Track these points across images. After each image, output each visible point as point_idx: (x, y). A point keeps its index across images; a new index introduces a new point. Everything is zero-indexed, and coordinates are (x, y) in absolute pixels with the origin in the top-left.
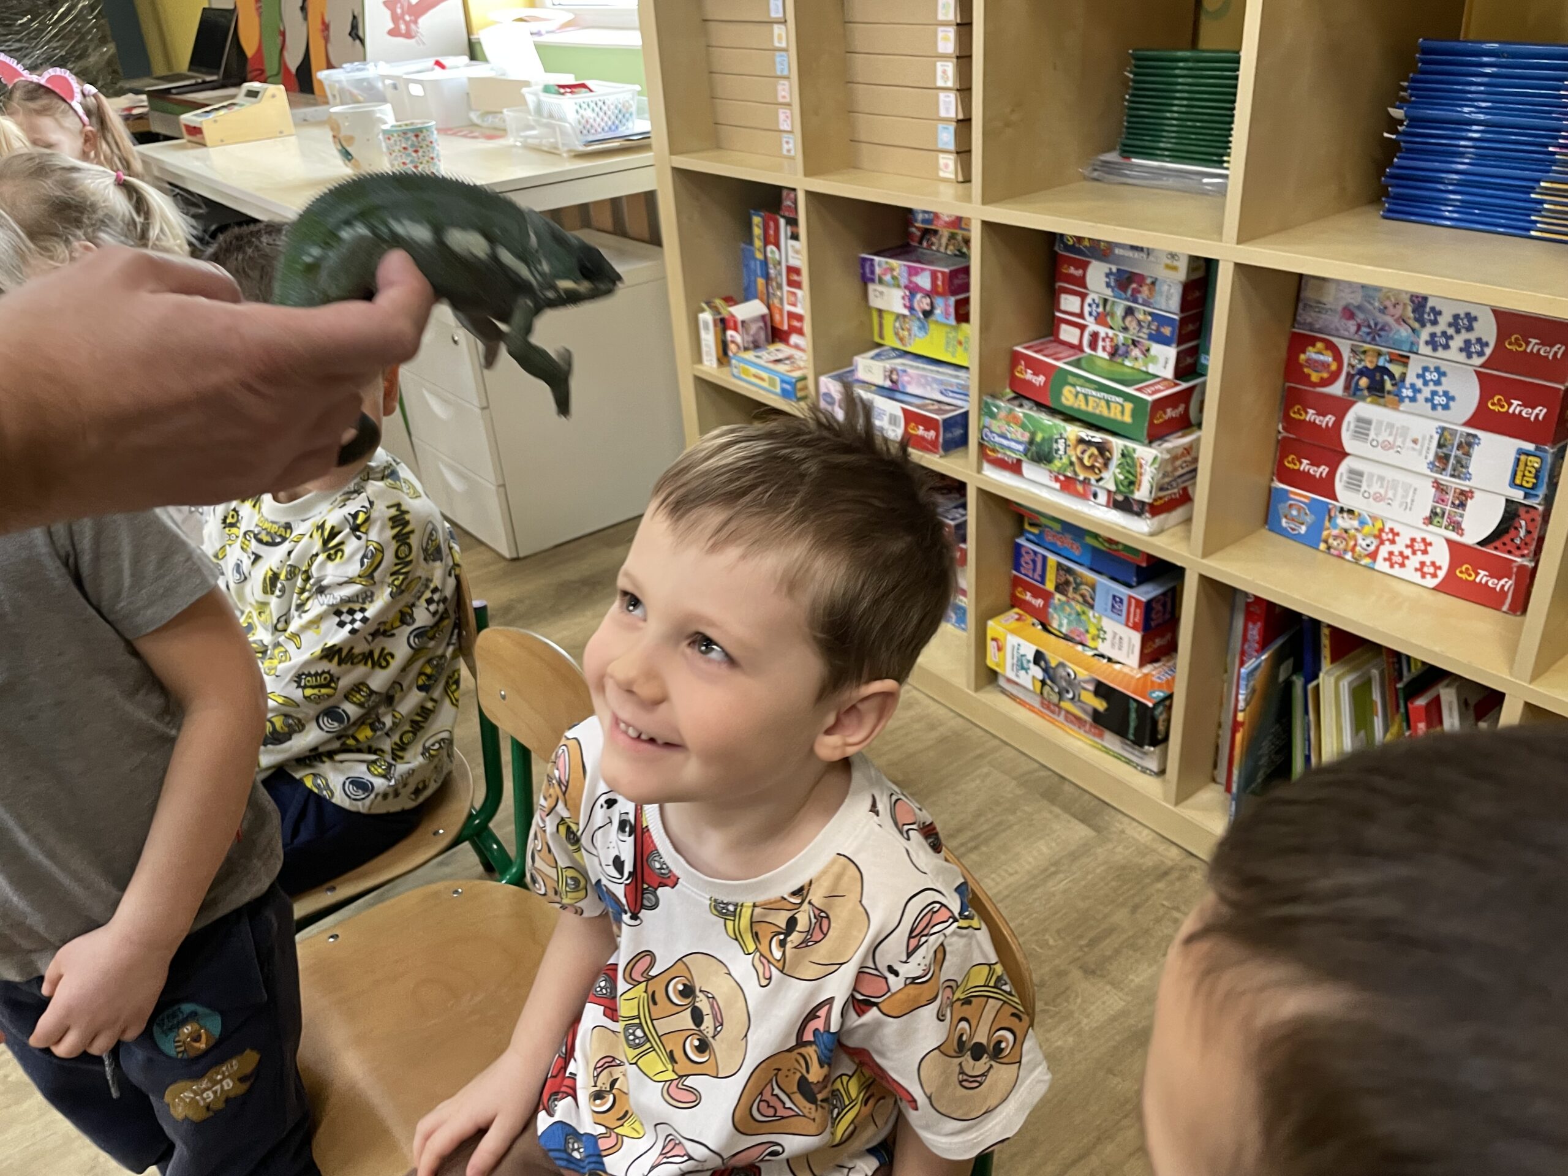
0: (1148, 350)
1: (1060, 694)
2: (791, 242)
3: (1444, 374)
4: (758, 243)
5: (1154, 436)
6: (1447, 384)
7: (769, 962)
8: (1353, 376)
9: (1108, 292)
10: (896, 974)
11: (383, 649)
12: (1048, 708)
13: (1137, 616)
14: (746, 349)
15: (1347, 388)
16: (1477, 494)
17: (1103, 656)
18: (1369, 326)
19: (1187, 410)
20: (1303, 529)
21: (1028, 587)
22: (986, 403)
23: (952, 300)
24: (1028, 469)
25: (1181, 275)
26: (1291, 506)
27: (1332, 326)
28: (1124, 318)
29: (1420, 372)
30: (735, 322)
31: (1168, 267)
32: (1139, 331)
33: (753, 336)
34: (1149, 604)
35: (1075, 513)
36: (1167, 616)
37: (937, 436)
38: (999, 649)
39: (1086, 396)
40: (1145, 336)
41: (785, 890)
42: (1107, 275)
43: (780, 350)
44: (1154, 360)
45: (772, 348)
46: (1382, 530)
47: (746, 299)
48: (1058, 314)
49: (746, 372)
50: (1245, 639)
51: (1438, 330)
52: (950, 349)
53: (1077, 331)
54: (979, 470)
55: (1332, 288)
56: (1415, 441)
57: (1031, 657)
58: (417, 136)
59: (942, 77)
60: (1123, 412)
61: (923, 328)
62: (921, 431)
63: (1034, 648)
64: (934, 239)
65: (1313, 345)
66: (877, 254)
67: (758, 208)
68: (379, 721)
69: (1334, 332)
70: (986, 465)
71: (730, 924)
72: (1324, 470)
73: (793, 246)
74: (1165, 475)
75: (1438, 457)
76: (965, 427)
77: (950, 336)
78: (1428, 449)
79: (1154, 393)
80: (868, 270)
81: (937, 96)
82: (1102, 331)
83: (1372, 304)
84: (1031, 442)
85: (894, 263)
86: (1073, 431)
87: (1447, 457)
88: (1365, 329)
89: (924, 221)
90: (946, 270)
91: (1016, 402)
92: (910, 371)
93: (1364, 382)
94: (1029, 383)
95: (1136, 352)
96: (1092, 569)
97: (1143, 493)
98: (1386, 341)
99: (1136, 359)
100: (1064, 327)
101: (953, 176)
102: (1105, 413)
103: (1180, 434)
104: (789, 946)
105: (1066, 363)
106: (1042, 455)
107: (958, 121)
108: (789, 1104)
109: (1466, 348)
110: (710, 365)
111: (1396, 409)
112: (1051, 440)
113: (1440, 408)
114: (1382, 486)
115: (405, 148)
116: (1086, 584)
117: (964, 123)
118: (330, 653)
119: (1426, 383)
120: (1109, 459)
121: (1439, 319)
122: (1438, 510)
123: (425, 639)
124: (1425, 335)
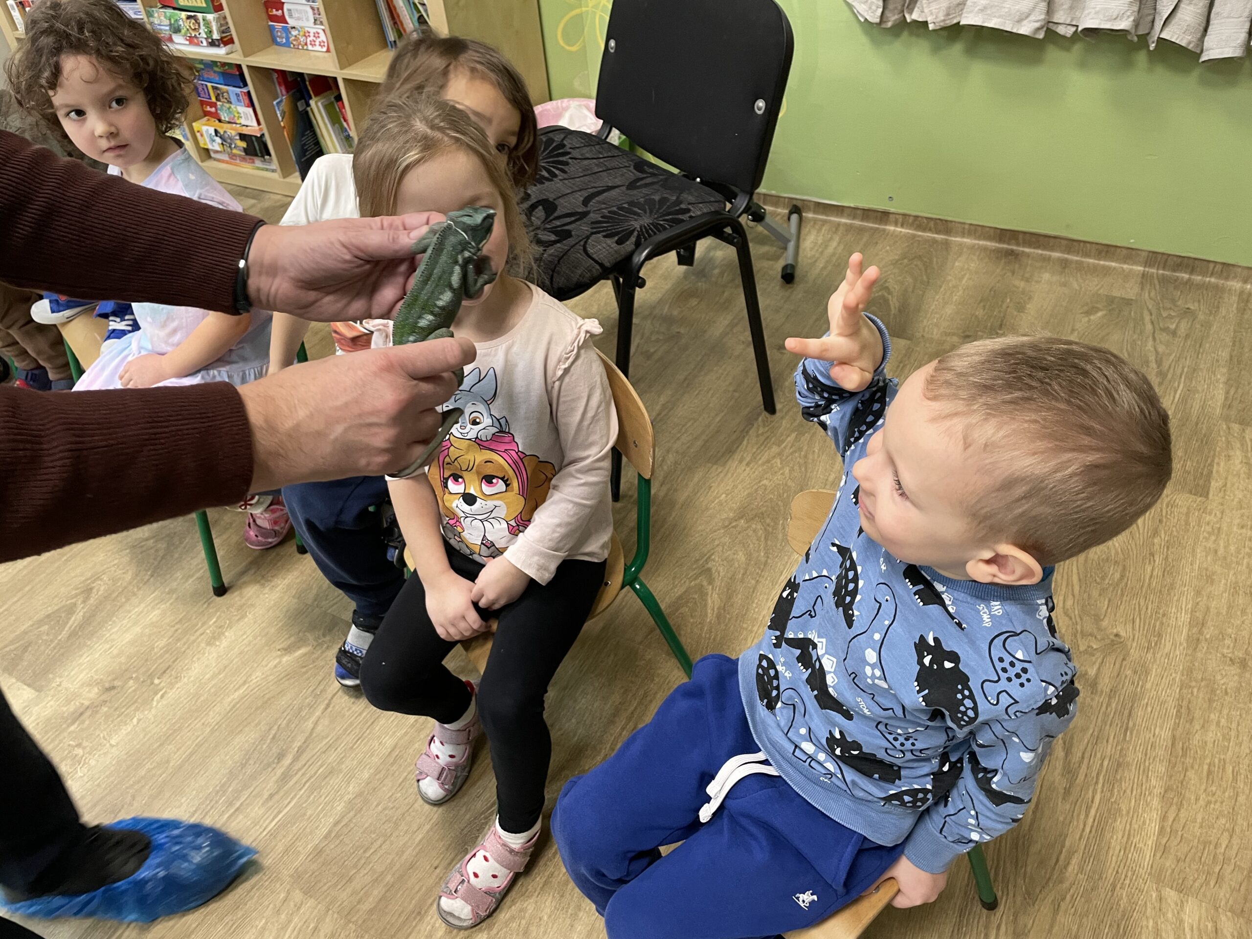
1: (230, 147)
12: (230, 157)
20: (284, 40)
21: (206, 104)
22: (148, 10)
24: (175, 38)
26: (277, 31)
35: (200, 54)
38: (202, 135)
46: (305, 32)
57: (213, 134)
60: (202, 3)
63: (213, 129)
72: (281, 12)
74: (221, 25)
84: (170, 25)
86: (183, 15)
96: (223, 84)
97: (216, 36)
102: (196, 5)
106: (177, 30)
112: (177, 21)
114: (298, 13)
116: (225, 93)
120: (199, 24)
122: (316, 18)
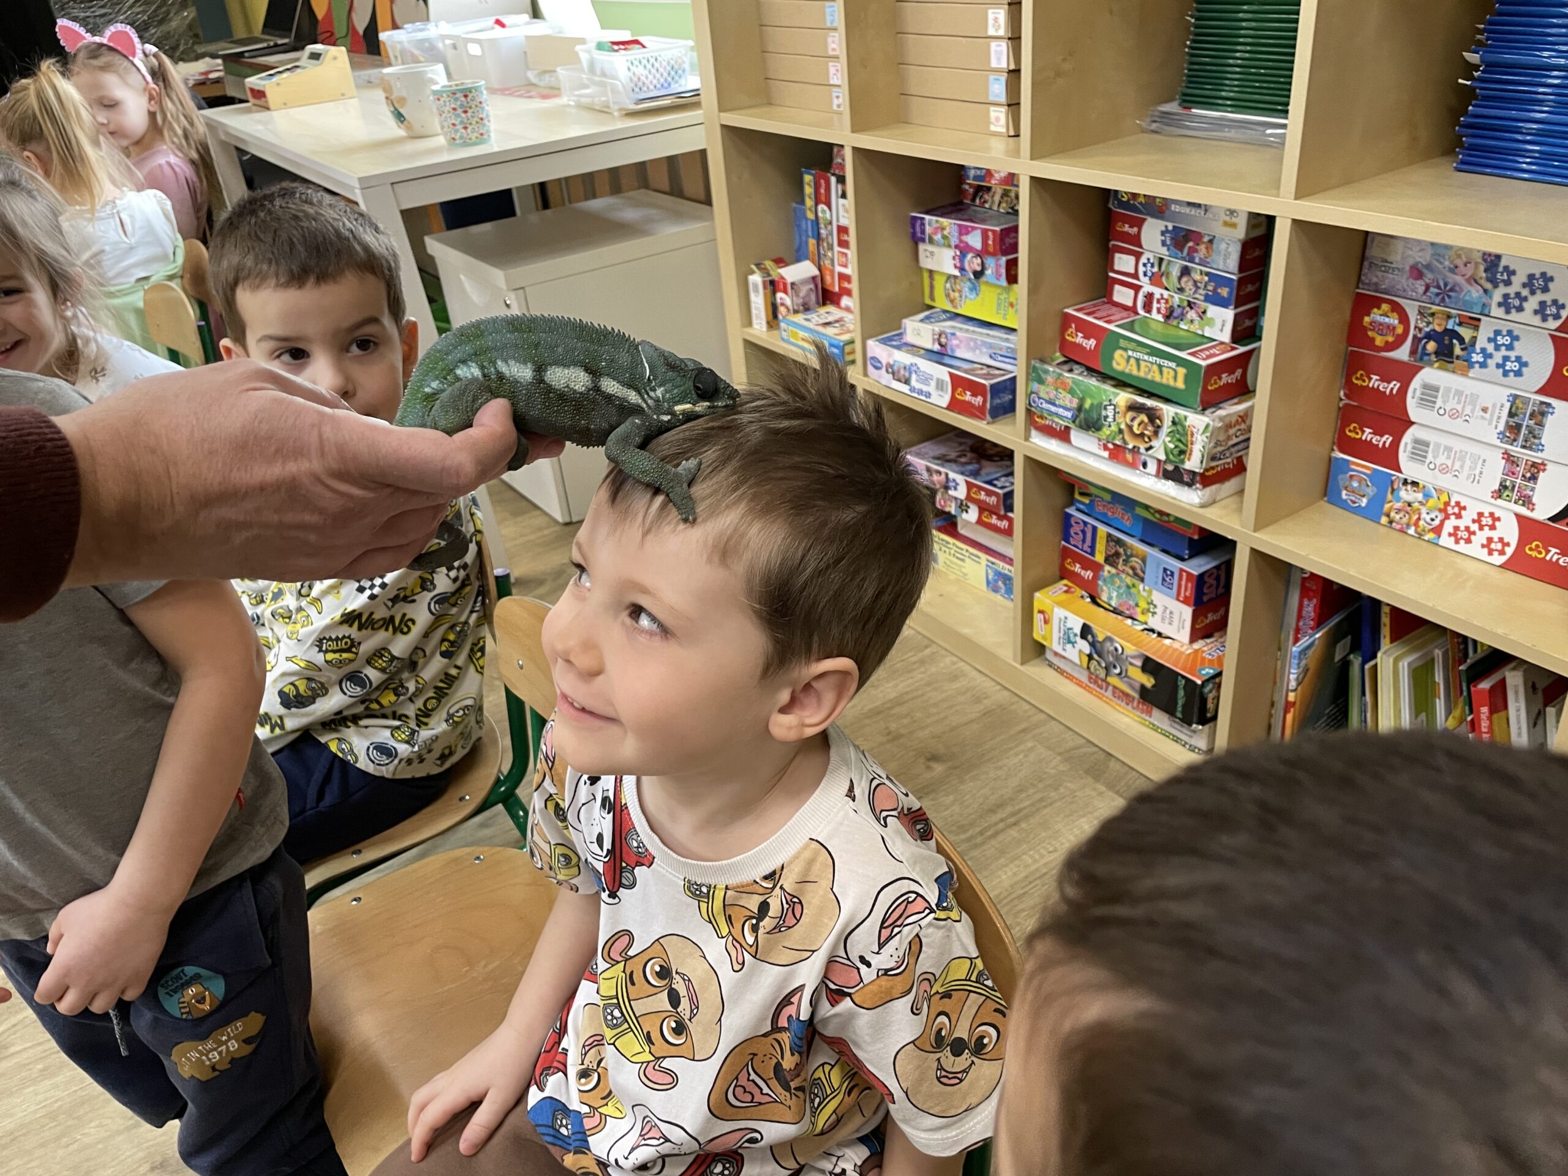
0: (1204, 312)
1: (1107, 669)
2: (842, 201)
3: (1517, 338)
4: (809, 203)
5: (1208, 403)
6: (1520, 349)
7: (741, 946)
8: (1420, 340)
9: (1164, 251)
10: (869, 965)
11: (404, 615)
12: (1096, 682)
13: (1189, 591)
14: (796, 312)
15: (1413, 352)
16: (1549, 467)
17: (1152, 631)
18: (1438, 287)
19: (1244, 375)
20: (1364, 502)
21: (1078, 558)
22: (1034, 367)
23: (1003, 260)
24: (1076, 436)
25: (1241, 233)
26: (1351, 476)
27: (1399, 287)
28: (1180, 279)
29: (1492, 335)
30: (785, 284)
31: (1226, 224)
32: (1195, 292)
33: (803, 298)
34: (1201, 576)
35: (1124, 483)
36: (1221, 590)
37: (985, 402)
38: (1046, 622)
39: (1138, 360)
40: (1202, 298)
41: (758, 873)
42: (1163, 233)
43: (831, 312)
44: (1211, 322)
45: (822, 310)
46: (1447, 504)
47: (798, 260)
48: (1112, 274)
49: (795, 335)
50: (1300, 616)
51: (1511, 290)
52: (1002, 312)
53: (1132, 292)
54: (1027, 438)
55: (1400, 246)
56: (1485, 410)
57: (1078, 630)
58: (466, 96)
59: (994, 26)
60: (1175, 378)
61: (974, 289)
62: (968, 397)
63: (1081, 621)
64: (986, 197)
65: (1379, 308)
66: (927, 213)
67: (809, 167)
68: (402, 686)
69: (1401, 293)
70: (1034, 433)
71: (704, 906)
72: (1387, 439)
73: (844, 205)
74: (1217, 444)
75: (1509, 427)
76: (1013, 392)
77: (1002, 297)
78: (1499, 418)
79: (1208, 357)
80: (918, 229)
81: (989, 46)
82: (1157, 292)
83: (1441, 263)
84: (1080, 409)
85: (945, 221)
86: (1123, 397)
87: (1518, 427)
88: (1433, 290)
89: (976, 178)
90: (998, 229)
91: (1066, 367)
92: (958, 334)
93: (1431, 346)
94: (1080, 346)
95: (1192, 314)
96: (1142, 541)
97: (1193, 463)
98: (1456, 303)
99: (1192, 321)
100: (1117, 287)
101: (1004, 130)
102: (1158, 379)
103: (1235, 400)
104: (761, 931)
105: (1118, 326)
106: (1091, 423)
107: (1010, 72)
108: (766, 1090)
109: (1541, 311)
110: (759, 328)
111: (1466, 376)
112: (1101, 407)
113: (1512, 374)
114: (1448, 457)
115: (454, 109)
116: (1136, 556)
117: (1015, 73)
118: (349, 618)
119: (1497, 348)
120: (1159, 427)
121: (1513, 278)
122: (1508, 483)
123: (446, 604)
124: (1497, 296)
